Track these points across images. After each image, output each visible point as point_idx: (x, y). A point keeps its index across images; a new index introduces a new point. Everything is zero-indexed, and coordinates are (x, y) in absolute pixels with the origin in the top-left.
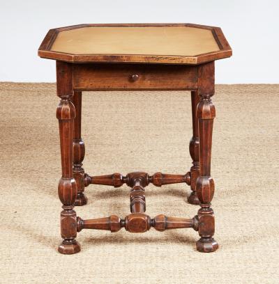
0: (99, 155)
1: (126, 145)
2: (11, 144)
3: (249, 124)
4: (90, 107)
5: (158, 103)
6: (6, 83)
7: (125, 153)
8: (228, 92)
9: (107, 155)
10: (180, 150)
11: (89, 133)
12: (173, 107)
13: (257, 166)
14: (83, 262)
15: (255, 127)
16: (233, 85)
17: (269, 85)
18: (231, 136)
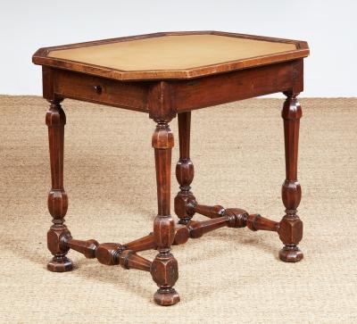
0: (134, 178)
2: (34, 166)
4: (124, 123)
5: (201, 119)
6: (29, 97)
12: (218, 124)
13: (312, 191)
14: (116, 299)
15: (310, 147)
17: (326, 99)
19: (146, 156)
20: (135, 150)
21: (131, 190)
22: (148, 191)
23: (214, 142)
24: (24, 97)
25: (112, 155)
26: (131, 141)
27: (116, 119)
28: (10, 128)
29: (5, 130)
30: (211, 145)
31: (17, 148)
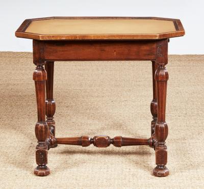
1: (108, 97)
3: (195, 83)
4: (84, 70)
5: (131, 67)
6: (26, 53)
7: (108, 102)
8: (180, 60)
9: (96, 103)
10: (146, 100)
11: (83, 88)
12: (142, 70)
13: (200, 112)
14: (78, 178)
15: (198, 85)
16: (183, 56)
18: (181, 91)
19: (97, 90)
20: (91, 86)
21: (88, 111)
22: (98, 111)
23: (140, 81)
24: (22, 53)
25: (76, 90)
26: (88, 81)
27: (79, 67)
28: (13, 72)
29: (11, 73)
30: (138, 83)
31: (18, 84)
